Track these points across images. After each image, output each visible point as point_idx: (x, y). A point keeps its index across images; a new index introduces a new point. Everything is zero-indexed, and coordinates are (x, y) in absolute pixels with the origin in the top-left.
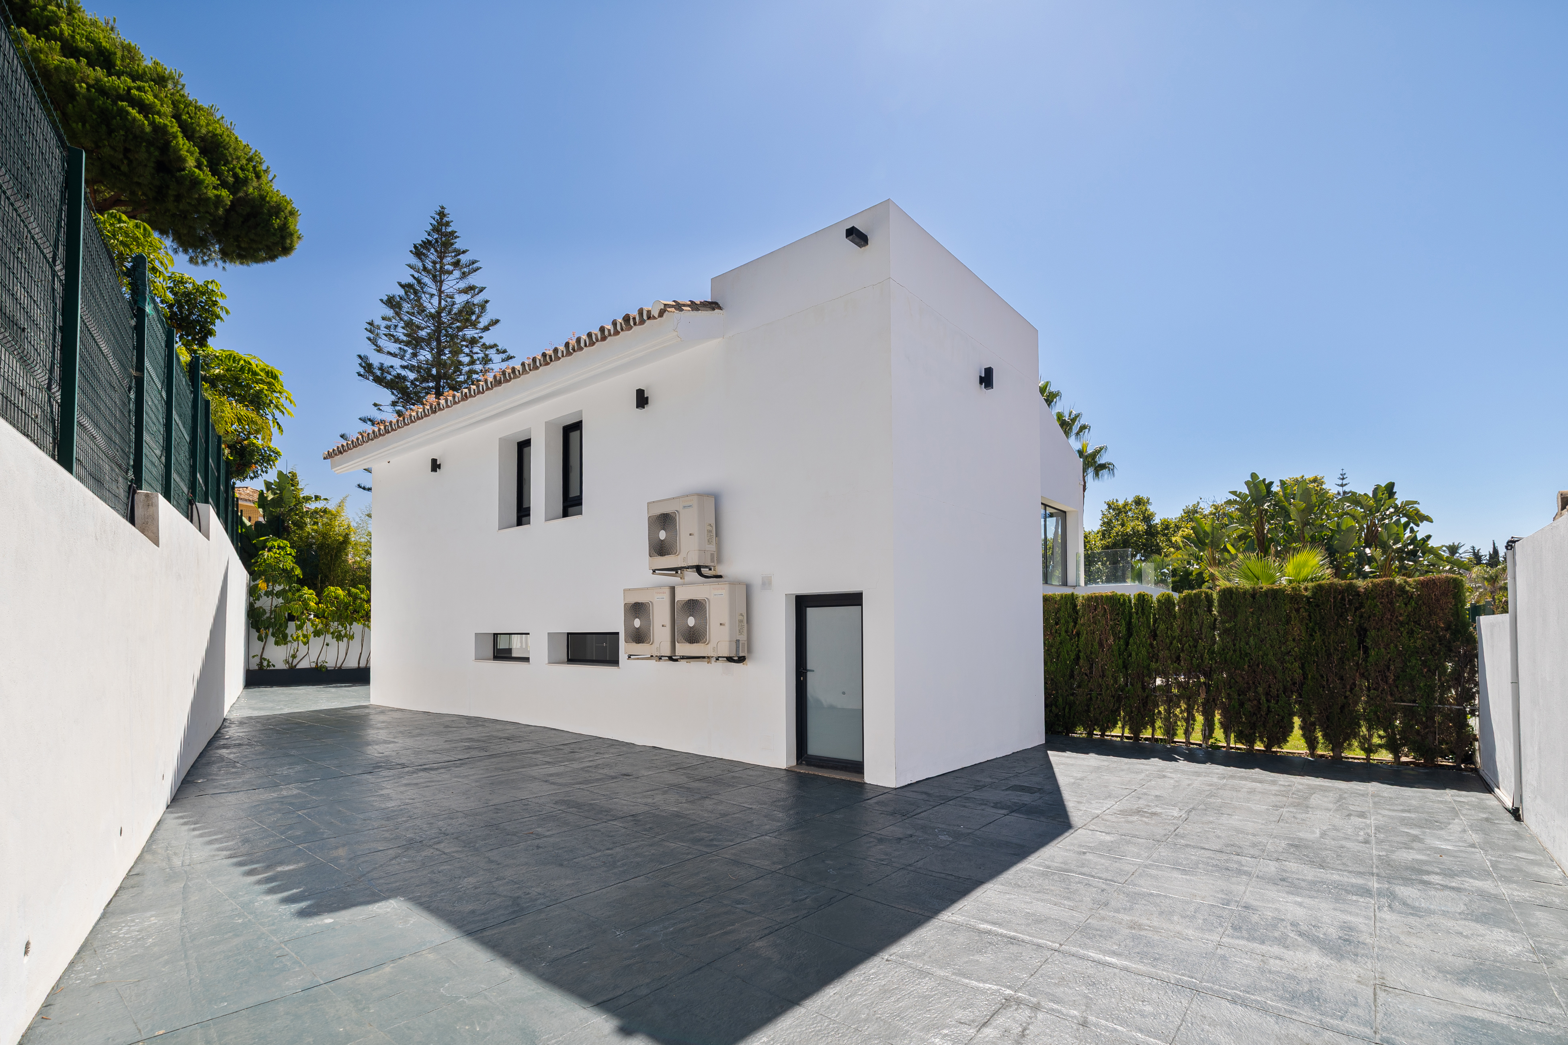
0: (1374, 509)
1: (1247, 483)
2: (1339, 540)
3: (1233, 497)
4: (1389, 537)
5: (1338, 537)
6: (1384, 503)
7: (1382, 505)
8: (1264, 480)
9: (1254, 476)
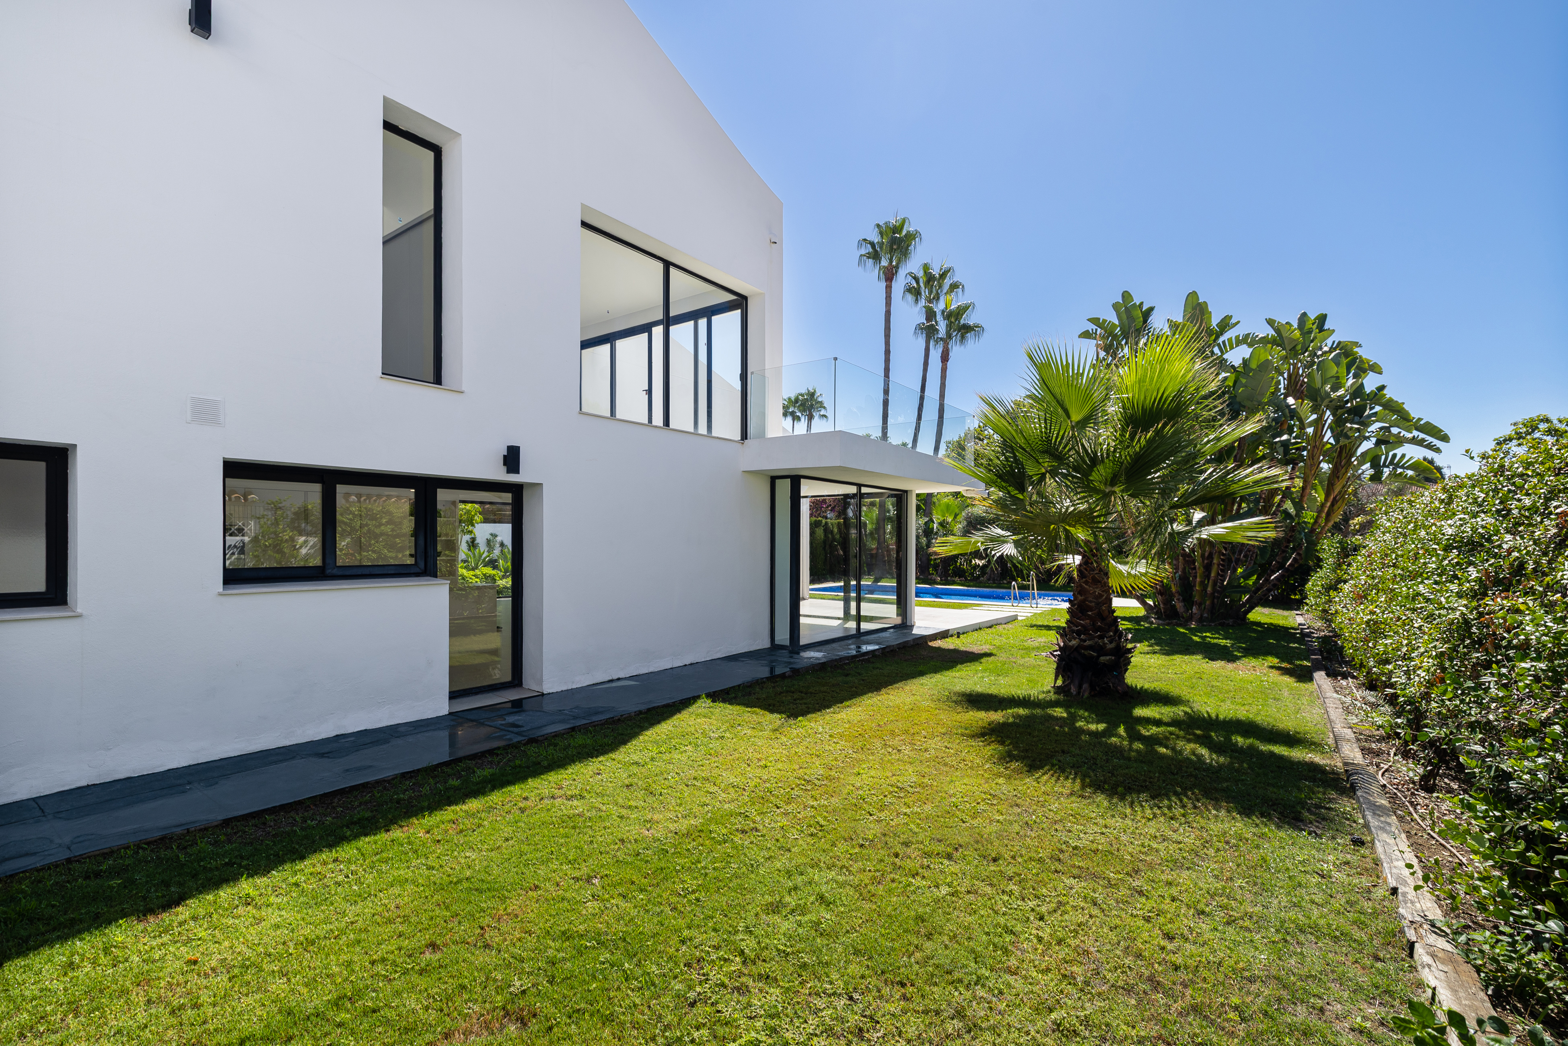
0: (1299, 347)
1: (1116, 306)
2: (1245, 386)
3: (1091, 327)
4: (1324, 382)
5: (1244, 381)
6: (1315, 338)
7: (1312, 341)
8: (1142, 303)
9: (1126, 296)
